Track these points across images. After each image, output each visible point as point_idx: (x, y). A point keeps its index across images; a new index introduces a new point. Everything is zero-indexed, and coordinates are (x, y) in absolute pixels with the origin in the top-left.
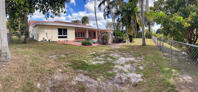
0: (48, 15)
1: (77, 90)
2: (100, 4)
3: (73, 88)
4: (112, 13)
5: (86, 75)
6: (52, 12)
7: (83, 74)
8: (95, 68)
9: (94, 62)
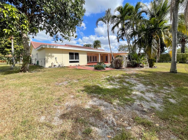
0: (57, 37)
1: (91, 113)
2: (114, 27)
3: (86, 111)
4: (127, 35)
5: (100, 98)
6: (61, 35)
7: (97, 98)
8: (110, 92)
9: (109, 86)
